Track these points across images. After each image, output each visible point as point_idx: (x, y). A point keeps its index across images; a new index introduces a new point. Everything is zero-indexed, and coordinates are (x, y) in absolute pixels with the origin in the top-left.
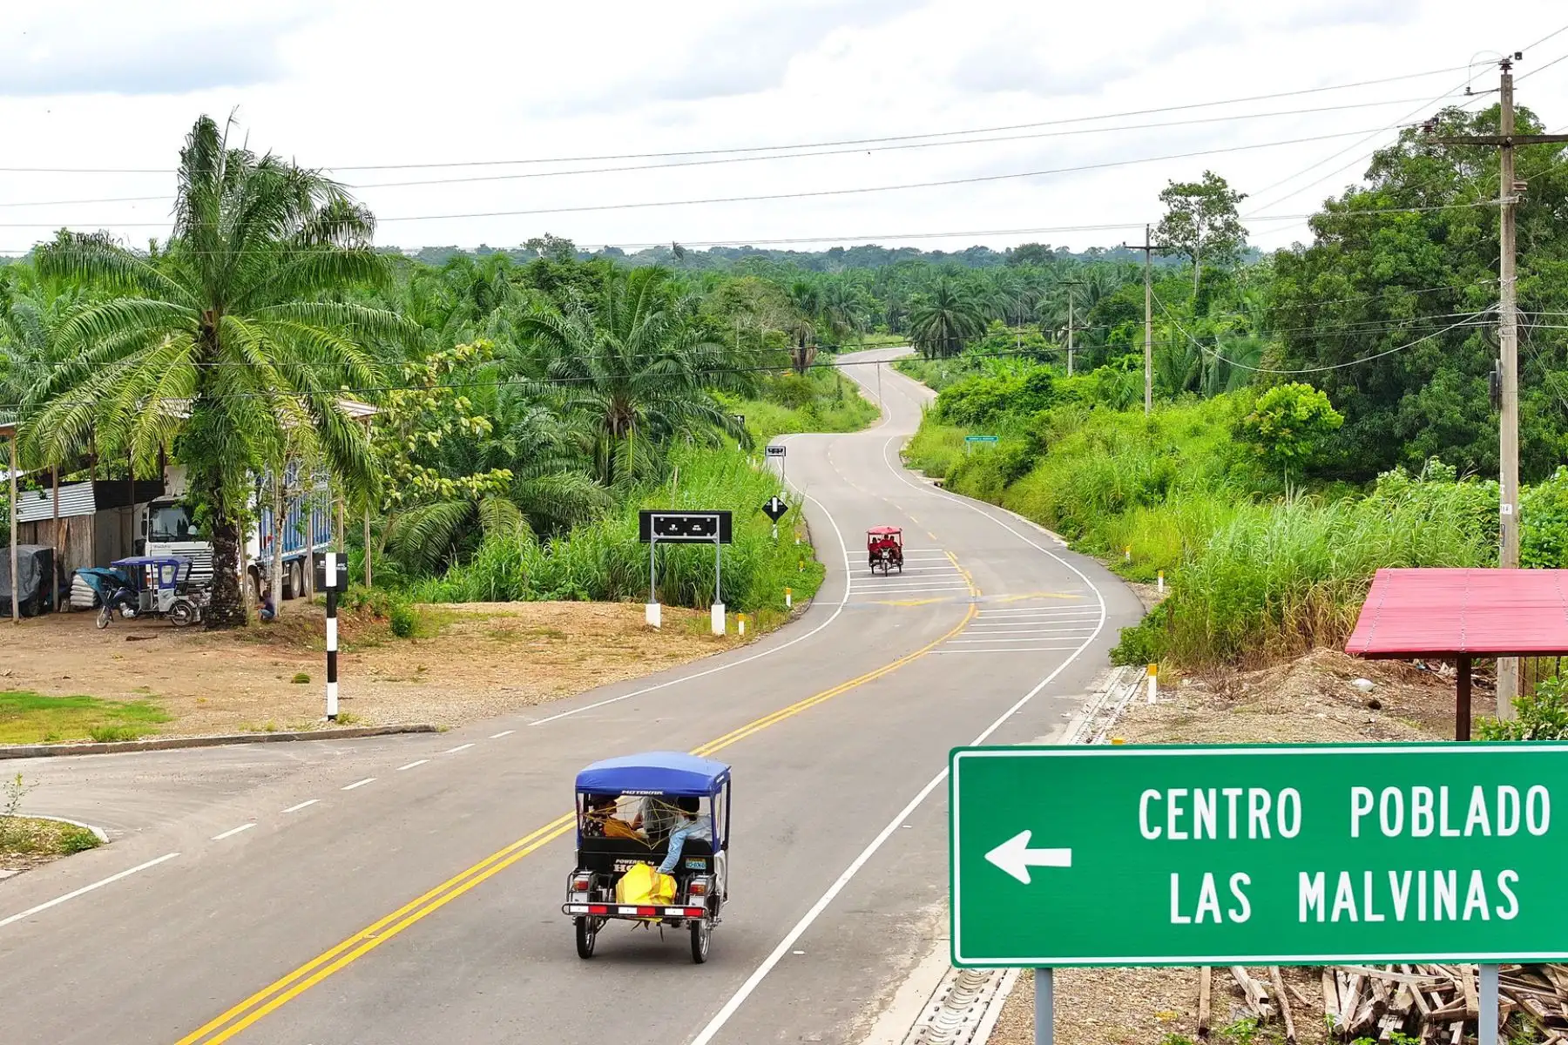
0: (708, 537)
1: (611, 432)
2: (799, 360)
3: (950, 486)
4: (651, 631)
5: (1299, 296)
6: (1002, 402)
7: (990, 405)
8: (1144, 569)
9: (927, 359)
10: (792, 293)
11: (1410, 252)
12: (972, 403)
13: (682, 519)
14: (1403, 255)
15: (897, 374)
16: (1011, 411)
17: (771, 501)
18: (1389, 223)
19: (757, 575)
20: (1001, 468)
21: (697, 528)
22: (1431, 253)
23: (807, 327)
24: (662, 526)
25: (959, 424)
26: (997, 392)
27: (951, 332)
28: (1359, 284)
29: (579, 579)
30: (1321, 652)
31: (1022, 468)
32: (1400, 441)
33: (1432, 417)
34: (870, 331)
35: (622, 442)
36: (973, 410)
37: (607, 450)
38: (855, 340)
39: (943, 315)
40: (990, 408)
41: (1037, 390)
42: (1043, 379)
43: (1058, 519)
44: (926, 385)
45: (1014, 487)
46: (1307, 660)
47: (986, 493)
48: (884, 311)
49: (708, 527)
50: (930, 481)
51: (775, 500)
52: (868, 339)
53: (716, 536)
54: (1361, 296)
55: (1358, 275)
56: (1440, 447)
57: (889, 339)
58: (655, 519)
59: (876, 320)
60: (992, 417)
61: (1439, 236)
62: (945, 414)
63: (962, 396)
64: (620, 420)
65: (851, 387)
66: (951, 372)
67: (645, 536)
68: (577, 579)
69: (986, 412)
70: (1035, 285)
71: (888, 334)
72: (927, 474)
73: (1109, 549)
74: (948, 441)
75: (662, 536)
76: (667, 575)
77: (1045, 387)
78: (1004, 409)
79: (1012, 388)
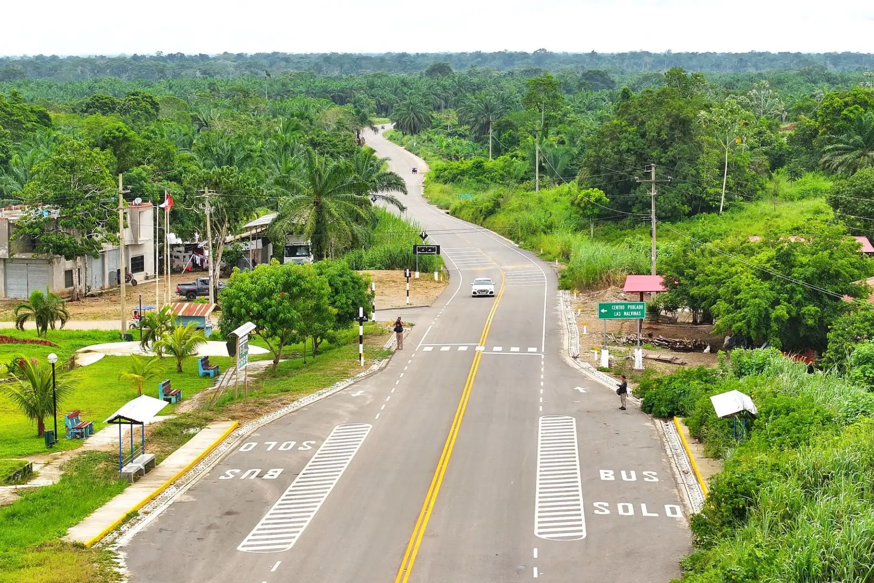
0: (433, 253)
3: (454, 213)
5: (595, 156)
6: (463, 173)
7: (458, 174)
8: (550, 257)
11: (634, 142)
12: (450, 173)
13: (426, 248)
14: (631, 143)
15: (388, 142)
16: (467, 177)
18: (626, 131)
21: (430, 250)
22: (640, 141)
24: (420, 250)
25: (445, 183)
26: (460, 169)
28: (616, 153)
30: (613, 287)
31: (491, 212)
32: (630, 206)
33: (640, 198)
36: (450, 176)
39: (412, 114)
41: (477, 167)
43: (511, 234)
44: (405, 149)
45: (487, 220)
46: (610, 289)
47: (474, 220)
49: (433, 250)
50: (443, 211)
53: (435, 253)
54: (616, 157)
55: (616, 150)
56: (643, 209)
58: (418, 248)
60: (459, 180)
61: (643, 136)
62: (438, 177)
66: (418, 143)
67: (415, 252)
69: (456, 177)
72: (440, 207)
73: (533, 248)
74: (442, 191)
75: (420, 252)
76: (421, 264)
77: (481, 166)
78: (464, 176)
79: (467, 167)
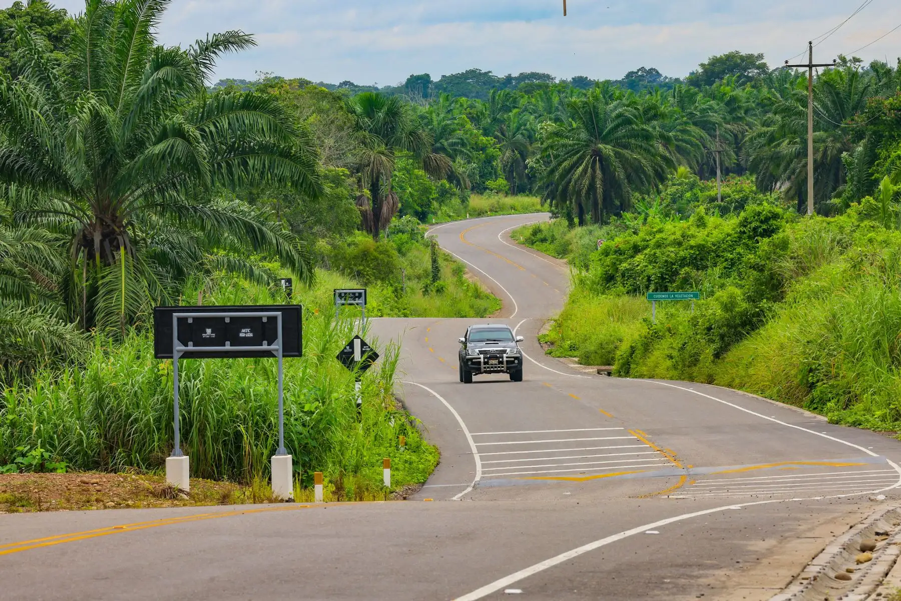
0: (265, 347)
1: (91, 256)
2: (370, 216)
3: (624, 370)
4: (174, 497)
6: (702, 257)
7: (683, 262)
9: (571, 225)
10: (359, 109)
12: (653, 260)
13: (223, 318)
15: (524, 250)
16: (717, 270)
17: (351, 345)
19: (337, 435)
20: (709, 329)
21: (246, 333)
23: (381, 163)
24: (191, 331)
25: (634, 291)
26: (692, 242)
27: (610, 182)
29: (53, 446)
31: (744, 324)
34: (480, 188)
35: (108, 270)
36: (654, 270)
37: (83, 284)
38: (456, 201)
39: (597, 153)
40: (682, 266)
42: (767, 220)
45: (732, 355)
47: (685, 369)
48: (502, 156)
49: (265, 331)
50: (590, 371)
51: (357, 343)
52: (476, 201)
53: (277, 346)
57: (509, 200)
58: (179, 319)
59: (487, 171)
60: (686, 281)
62: (611, 276)
63: (636, 249)
64: (105, 236)
65: (454, 266)
68: (49, 443)
69: (676, 273)
70: (741, 113)
71: (507, 194)
72: (586, 360)
74: (620, 315)
75: (191, 348)
76: (194, 431)
78: (705, 268)
79: (717, 235)
